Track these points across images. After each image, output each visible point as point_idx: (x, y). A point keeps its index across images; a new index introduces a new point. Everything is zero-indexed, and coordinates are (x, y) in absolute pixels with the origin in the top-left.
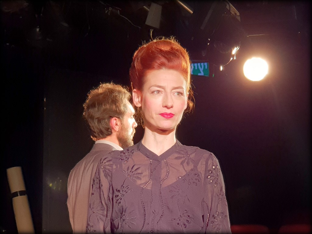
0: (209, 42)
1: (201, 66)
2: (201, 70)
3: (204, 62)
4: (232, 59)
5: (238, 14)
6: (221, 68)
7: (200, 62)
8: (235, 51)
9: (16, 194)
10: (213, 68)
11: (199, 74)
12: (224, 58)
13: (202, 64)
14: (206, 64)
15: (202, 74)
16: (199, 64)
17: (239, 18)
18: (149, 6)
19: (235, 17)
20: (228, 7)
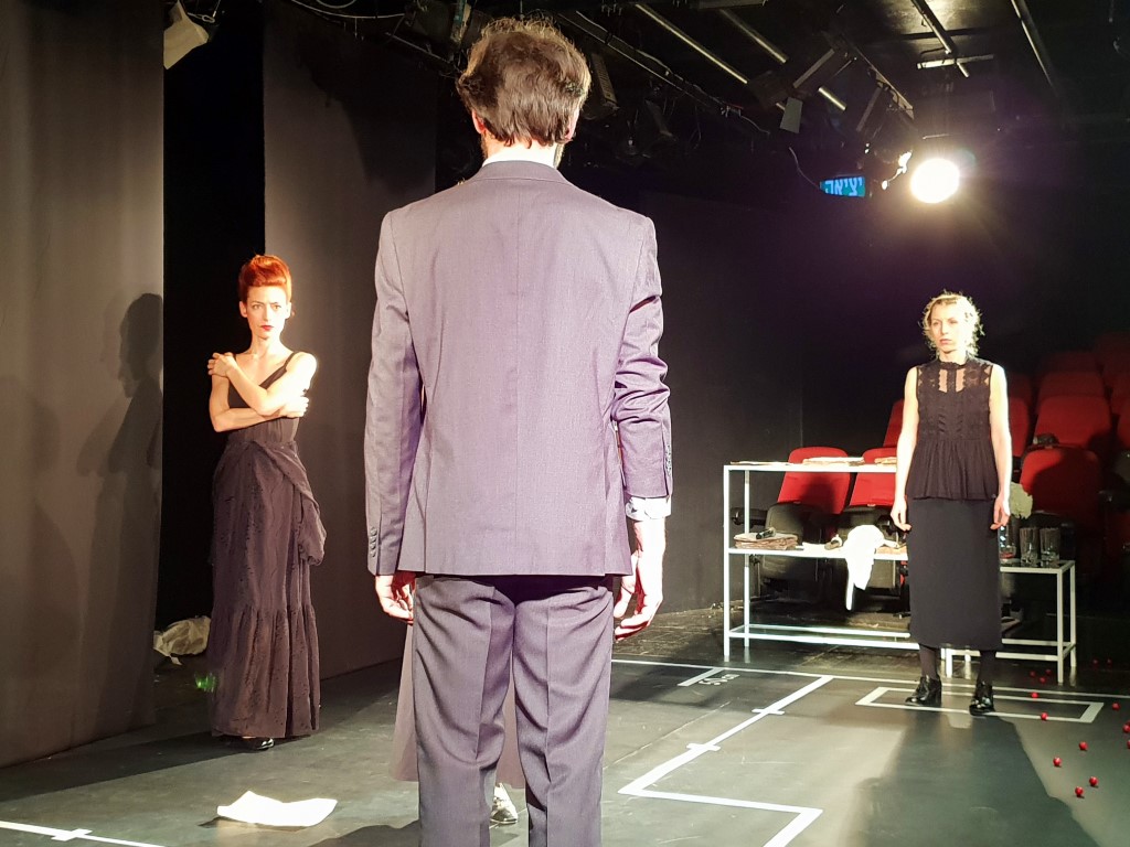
4: (899, 172)
5: (910, 107)
12: (889, 171)
17: (911, 114)
18: (784, 102)
19: (904, 112)
20: (895, 98)
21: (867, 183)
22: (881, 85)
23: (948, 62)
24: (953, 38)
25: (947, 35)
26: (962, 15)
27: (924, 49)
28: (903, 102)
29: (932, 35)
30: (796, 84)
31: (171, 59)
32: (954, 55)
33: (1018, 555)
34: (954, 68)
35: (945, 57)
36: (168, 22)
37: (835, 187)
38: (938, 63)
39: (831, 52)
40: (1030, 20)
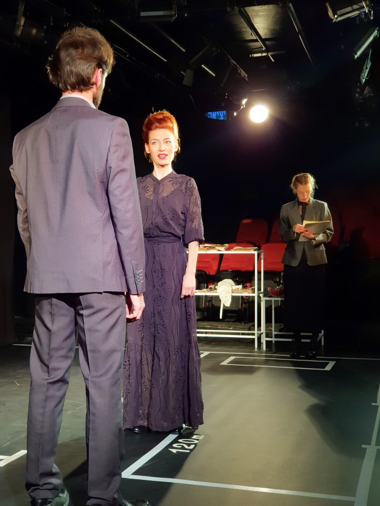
0: (226, 96)
1: (221, 113)
2: (222, 116)
3: (223, 110)
4: (242, 107)
5: (246, 76)
6: (235, 114)
7: (221, 111)
8: (244, 101)
10: (230, 114)
11: (220, 119)
12: (237, 106)
13: (222, 112)
14: (225, 112)
15: (222, 118)
16: (220, 112)
17: (247, 79)
18: (185, 71)
19: (243, 79)
20: (239, 71)
22: (232, 65)
23: (264, 54)
24: (267, 43)
25: (263, 41)
27: (254, 47)
28: (243, 73)
29: (256, 41)
30: (191, 62)
32: (267, 51)
34: (267, 57)
35: (262, 52)
37: (213, 115)
38: (259, 55)
39: (207, 47)
40: (303, 34)
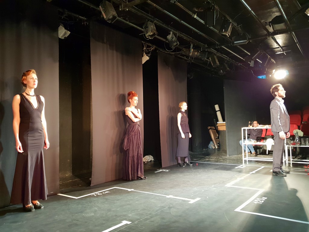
0: (266, 69)
4: (273, 73)
6: (270, 76)
9: (217, 111)
16: (263, 76)
17: (275, 63)
18: (250, 62)
19: (273, 62)
20: (271, 60)
21: (266, 77)
22: (269, 58)
23: (282, 52)
24: (283, 48)
25: (281, 47)
26: (284, 43)
27: (277, 50)
28: (273, 60)
29: (279, 48)
30: (253, 58)
31: (143, 62)
32: (283, 51)
33: (301, 144)
34: (283, 53)
35: (281, 52)
36: (143, 56)
37: (260, 77)
38: (280, 53)
39: (259, 52)
40: (299, 43)
